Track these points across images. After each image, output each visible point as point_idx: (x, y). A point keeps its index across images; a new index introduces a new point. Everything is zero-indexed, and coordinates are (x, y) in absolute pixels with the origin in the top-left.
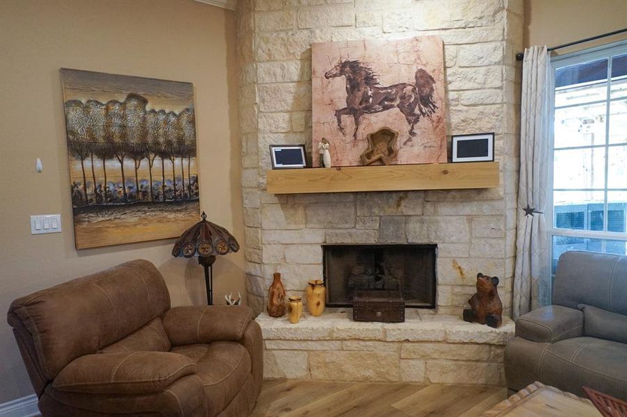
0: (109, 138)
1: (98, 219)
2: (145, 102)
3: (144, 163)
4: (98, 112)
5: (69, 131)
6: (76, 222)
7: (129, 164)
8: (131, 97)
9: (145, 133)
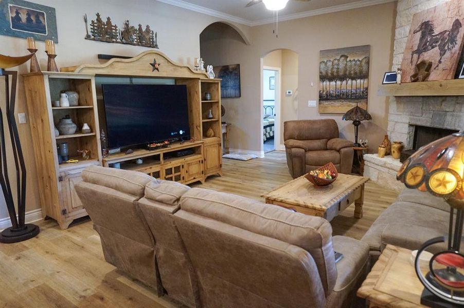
0: (332, 74)
1: (326, 103)
2: (347, 57)
3: (344, 82)
4: (330, 64)
5: (321, 73)
6: (320, 104)
7: (339, 83)
8: (342, 56)
9: (346, 70)
